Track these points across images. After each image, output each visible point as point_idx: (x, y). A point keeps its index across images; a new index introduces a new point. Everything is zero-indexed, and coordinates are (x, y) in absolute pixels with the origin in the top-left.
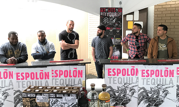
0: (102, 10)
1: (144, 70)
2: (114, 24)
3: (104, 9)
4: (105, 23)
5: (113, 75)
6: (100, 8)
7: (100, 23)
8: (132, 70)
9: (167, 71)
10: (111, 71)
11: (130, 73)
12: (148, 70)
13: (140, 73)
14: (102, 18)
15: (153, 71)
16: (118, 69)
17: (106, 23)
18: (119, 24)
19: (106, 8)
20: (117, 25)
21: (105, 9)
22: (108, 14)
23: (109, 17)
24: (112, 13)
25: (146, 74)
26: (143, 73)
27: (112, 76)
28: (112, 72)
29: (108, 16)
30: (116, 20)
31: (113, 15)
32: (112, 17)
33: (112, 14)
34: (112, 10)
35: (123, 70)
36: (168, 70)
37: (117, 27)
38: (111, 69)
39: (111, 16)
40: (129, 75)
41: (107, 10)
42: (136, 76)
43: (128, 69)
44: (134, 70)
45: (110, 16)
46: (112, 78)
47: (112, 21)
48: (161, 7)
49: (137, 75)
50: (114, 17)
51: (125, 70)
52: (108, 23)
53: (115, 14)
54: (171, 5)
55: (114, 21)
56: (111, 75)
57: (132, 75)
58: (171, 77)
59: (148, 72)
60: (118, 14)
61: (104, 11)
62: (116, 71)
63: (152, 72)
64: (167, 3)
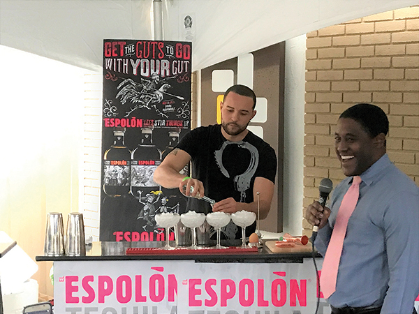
0: (113, 49)
1: (199, 282)
2: (161, 106)
3: (118, 47)
4: (124, 101)
5: (85, 300)
6: (105, 41)
7: (104, 102)
8: (152, 279)
9: (283, 284)
10: (79, 284)
11: (145, 292)
12: (213, 282)
13: (183, 291)
14: (112, 81)
15: (232, 284)
16: (102, 279)
17: (129, 100)
18: (177, 104)
19: (128, 42)
20: (169, 108)
21: (122, 45)
22: (135, 66)
23: (138, 78)
24: (152, 61)
25: (205, 296)
26: (193, 292)
27: (81, 304)
28: (81, 288)
29: (135, 72)
30: (168, 90)
31: (155, 70)
32: (150, 78)
33: (152, 66)
34: (152, 50)
35: (120, 280)
36: (287, 280)
37: (172, 116)
38: (76, 279)
39: (147, 75)
40: (144, 299)
41: (130, 49)
42: (171, 303)
43: (139, 278)
44: (161, 278)
45: (142, 74)
46: (80, 310)
47: (151, 92)
48: (327, 42)
49: (171, 299)
50: (161, 78)
51: (127, 279)
52: (135, 100)
53: (165, 67)
54: (361, 34)
55: (160, 93)
56: (76, 300)
57: (154, 299)
58: (298, 307)
59: (212, 286)
60: (176, 65)
61: (118, 52)
62: (94, 285)
63: (228, 287)
64: (350, 29)
